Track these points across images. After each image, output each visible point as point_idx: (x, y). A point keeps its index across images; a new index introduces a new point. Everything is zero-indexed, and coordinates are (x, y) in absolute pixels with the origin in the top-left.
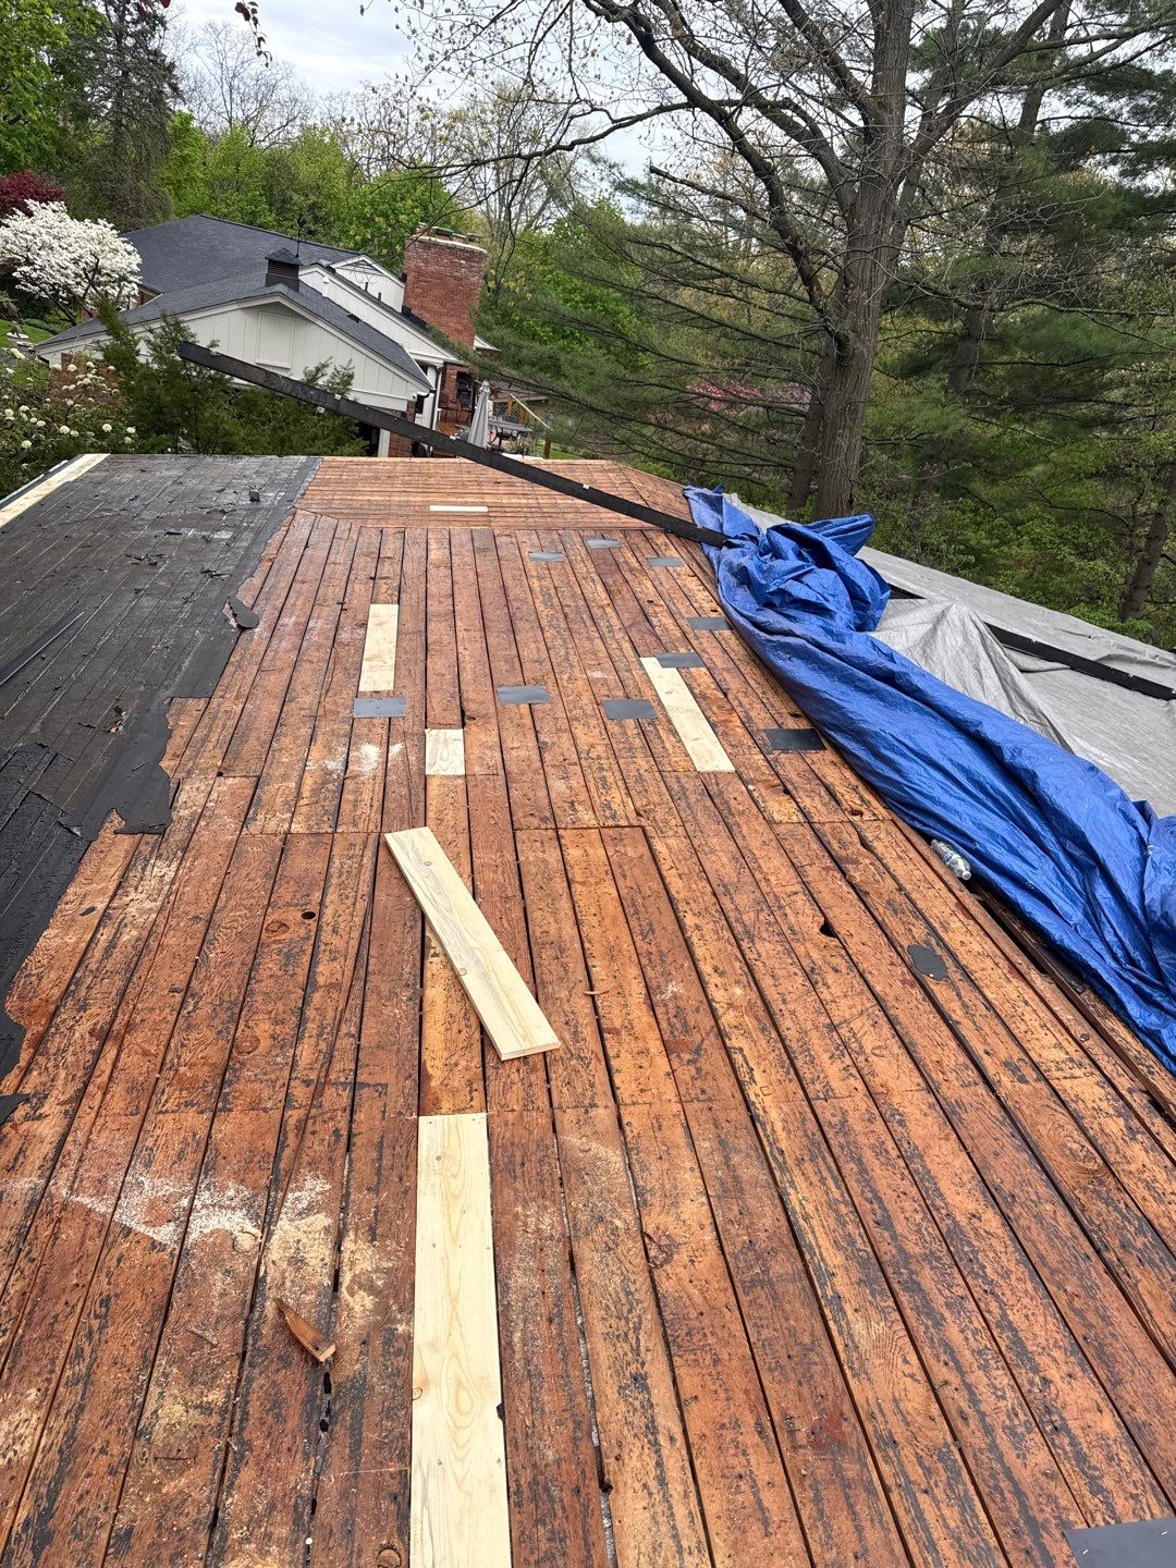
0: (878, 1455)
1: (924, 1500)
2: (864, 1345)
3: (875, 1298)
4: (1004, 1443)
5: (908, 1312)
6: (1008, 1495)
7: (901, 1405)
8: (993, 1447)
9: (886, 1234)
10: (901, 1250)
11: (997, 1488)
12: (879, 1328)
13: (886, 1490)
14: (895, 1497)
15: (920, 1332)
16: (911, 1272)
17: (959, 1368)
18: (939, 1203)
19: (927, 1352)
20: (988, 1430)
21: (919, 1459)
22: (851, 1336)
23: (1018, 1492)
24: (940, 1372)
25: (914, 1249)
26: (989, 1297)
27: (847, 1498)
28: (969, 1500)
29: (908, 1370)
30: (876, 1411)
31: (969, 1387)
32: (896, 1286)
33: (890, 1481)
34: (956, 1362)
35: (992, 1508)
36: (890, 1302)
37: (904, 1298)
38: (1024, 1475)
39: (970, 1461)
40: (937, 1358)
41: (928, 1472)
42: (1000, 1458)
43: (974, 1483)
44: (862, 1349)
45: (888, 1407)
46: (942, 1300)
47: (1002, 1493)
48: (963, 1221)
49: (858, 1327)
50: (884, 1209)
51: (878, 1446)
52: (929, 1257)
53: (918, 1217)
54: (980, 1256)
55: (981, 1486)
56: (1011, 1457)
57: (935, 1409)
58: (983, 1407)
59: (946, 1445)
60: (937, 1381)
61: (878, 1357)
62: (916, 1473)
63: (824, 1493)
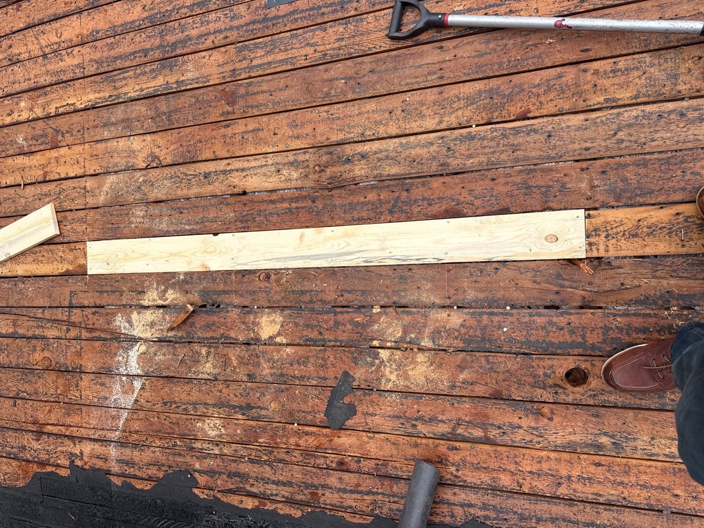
0: (238, 78)
1: (255, 63)
2: (197, 75)
3: (178, 65)
4: (236, 23)
5: (185, 51)
6: (254, 27)
7: (221, 64)
8: (238, 28)
9: (151, 53)
10: (158, 48)
11: (252, 30)
12: (190, 66)
13: (250, 77)
14: (253, 75)
15: (192, 48)
16: (168, 45)
17: (208, 34)
18: (137, 24)
19: (201, 47)
20: (231, 28)
21: (240, 61)
22: (193, 80)
23: (254, 22)
24: (208, 44)
25: (157, 42)
26: (180, 11)
27: (252, 94)
28: (255, 44)
29: (207, 57)
30: (222, 75)
31: (215, 32)
32: (173, 54)
33: (247, 75)
34: (205, 35)
35: (259, 35)
36: (180, 58)
37: (179, 52)
38: (248, 18)
39: (242, 39)
40: (203, 43)
41: (245, 58)
42: (242, 26)
43: (249, 40)
44: (198, 76)
45: (221, 70)
46: (180, 34)
47: (254, 29)
48: (146, 14)
49: (190, 75)
50: (139, 51)
51: (235, 77)
52: (162, 35)
53: (143, 36)
54: (162, 10)
55: (251, 37)
56: (242, 21)
57: (222, 49)
58: (223, 28)
59: (236, 48)
60: (212, 46)
61: (202, 69)
62: (245, 64)
63: (250, 104)
